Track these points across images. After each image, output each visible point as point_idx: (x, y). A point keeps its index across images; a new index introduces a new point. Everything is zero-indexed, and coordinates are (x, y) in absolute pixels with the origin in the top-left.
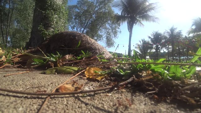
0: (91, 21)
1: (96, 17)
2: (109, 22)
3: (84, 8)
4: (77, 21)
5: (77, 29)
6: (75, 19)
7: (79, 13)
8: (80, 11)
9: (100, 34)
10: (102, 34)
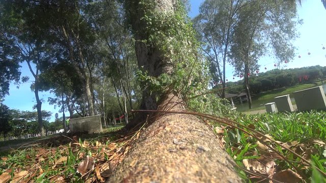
0: (234, 28)
1: (239, 18)
2: (269, 13)
3: (213, 13)
4: (210, 37)
5: (215, 51)
6: (206, 35)
7: (208, 24)
8: (210, 21)
9: (258, 42)
10: (263, 41)
